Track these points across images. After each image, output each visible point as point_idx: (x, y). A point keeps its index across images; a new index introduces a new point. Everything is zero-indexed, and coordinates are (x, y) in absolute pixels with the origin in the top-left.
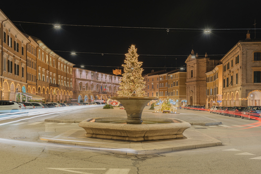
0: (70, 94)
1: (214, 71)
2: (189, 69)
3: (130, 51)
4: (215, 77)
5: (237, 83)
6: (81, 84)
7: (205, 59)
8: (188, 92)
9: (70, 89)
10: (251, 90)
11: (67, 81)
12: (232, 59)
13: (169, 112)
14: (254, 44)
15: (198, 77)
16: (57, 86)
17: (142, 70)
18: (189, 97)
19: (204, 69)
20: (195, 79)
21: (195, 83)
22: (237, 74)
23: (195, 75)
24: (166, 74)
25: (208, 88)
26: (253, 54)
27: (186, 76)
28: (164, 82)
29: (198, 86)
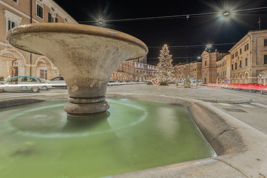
0: (131, 77)
1: (223, 60)
2: (204, 61)
3: (163, 48)
4: (224, 64)
5: (246, 65)
6: (137, 71)
7: (215, 53)
8: (203, 74)
9: (131, 74)
10: (261, 71)
11: (129, 69)
12: (241, 48)
13: (189, 87)
14: (264, 32)
15: (210, 64)
16: (123, 72)
17: (172, 60)
18: (204, 78)
19: (215, 59)
20: (208, 66)
21: (208, 69)
22: (246, 59)
23: (208, 63)
24: (188, 64)
25: (217, 72)
26: (263, 41)
27: (201, 64)
28: (187, 69)
29: (210, 70)
